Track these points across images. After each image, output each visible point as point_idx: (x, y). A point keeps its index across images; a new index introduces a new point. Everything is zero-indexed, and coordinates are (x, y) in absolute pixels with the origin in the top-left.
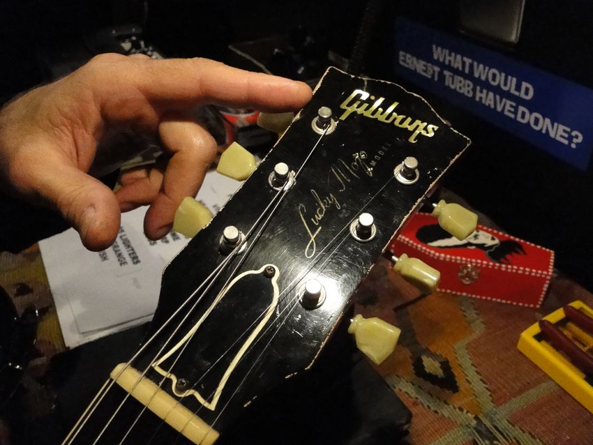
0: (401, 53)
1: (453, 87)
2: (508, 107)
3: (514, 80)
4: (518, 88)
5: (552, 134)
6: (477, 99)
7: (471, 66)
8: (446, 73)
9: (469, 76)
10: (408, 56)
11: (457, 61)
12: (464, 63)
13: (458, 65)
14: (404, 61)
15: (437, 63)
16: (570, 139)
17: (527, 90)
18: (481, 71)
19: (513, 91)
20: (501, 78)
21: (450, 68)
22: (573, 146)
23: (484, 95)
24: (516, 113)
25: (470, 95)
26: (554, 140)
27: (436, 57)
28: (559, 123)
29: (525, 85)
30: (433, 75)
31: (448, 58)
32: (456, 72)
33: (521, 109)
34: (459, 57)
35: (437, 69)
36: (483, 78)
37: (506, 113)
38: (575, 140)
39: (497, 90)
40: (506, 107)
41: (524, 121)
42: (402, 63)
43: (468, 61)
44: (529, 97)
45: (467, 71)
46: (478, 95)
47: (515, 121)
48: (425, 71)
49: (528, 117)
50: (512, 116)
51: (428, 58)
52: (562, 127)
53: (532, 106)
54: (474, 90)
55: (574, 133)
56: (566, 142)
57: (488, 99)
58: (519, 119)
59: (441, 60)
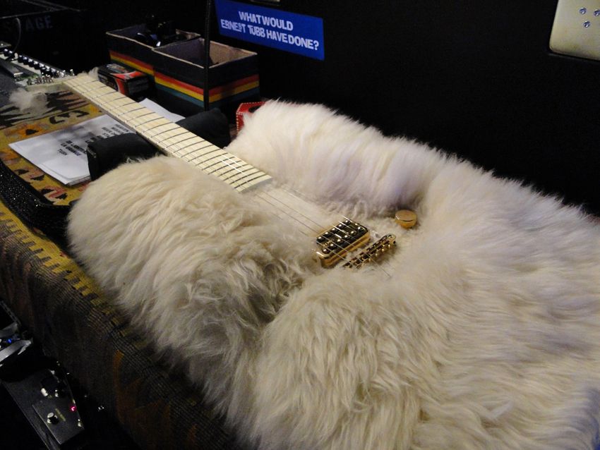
0: (222, 21)
1: (254, 34)
2: (284, 38)
3: (283, 21)
4: (286, 26)
5: (306, 46)
6: (268, 37)
7: (261, 19)
8: (249, 26)
9: (261, 25)
10: (226, 21)
11: (253, 18)
12: (257, 18)
13: (254, 20)
14: (224, 25)
15: (243, 22)
16: (314, 46)
17: (290, 25)
18: (267, 21)
19: (284, 28)
20: (276, 21)
21: (250, 23)
22: (316, 49)
23: (270, 34)
24: (287, 40)
25: (264, 36)
26: (307, 49)
27: (242, 19)
28: (308, 38)
29: (288, 23)
30: (242, 30)
31: (248, 18)
32: (254, 24)
33: (290, 36)
34: (254, 15)
35: (244, 25)
36: (268, 24)
37: (284, 41)
38: (316, 46)
39: (276, 29)
40: (282, 37)
41: (292, 43)
42: (223, 27)
43: (259, 16)
44: (291, 29)
45: (259, 22)
46: (268, 35)
47: (288, 44)
48: (238, 28)
49: (294, 40)
50: (286, 42)
51: (238, 20)
52: (309, 41)
53: (294, 33)
54: (265, 32)
55: (315, 42)
56: (312, 48)
57: (273, 35)
58: (290, 42)
59: (245, 19)
